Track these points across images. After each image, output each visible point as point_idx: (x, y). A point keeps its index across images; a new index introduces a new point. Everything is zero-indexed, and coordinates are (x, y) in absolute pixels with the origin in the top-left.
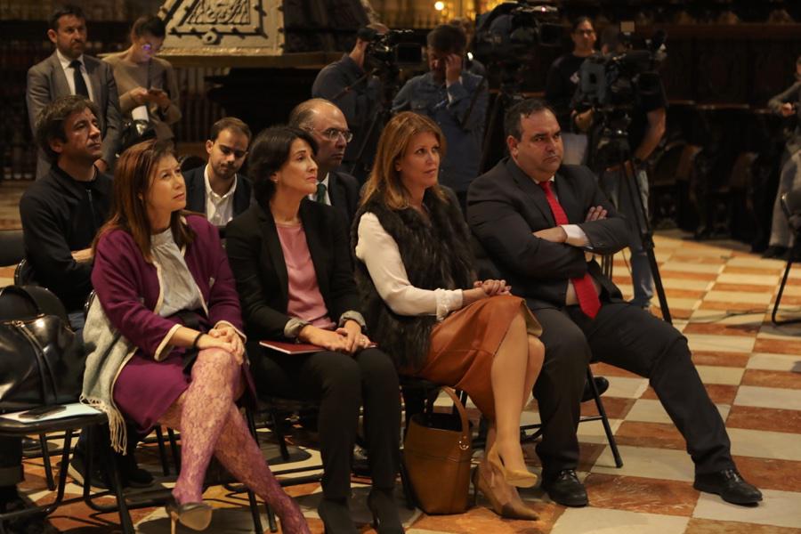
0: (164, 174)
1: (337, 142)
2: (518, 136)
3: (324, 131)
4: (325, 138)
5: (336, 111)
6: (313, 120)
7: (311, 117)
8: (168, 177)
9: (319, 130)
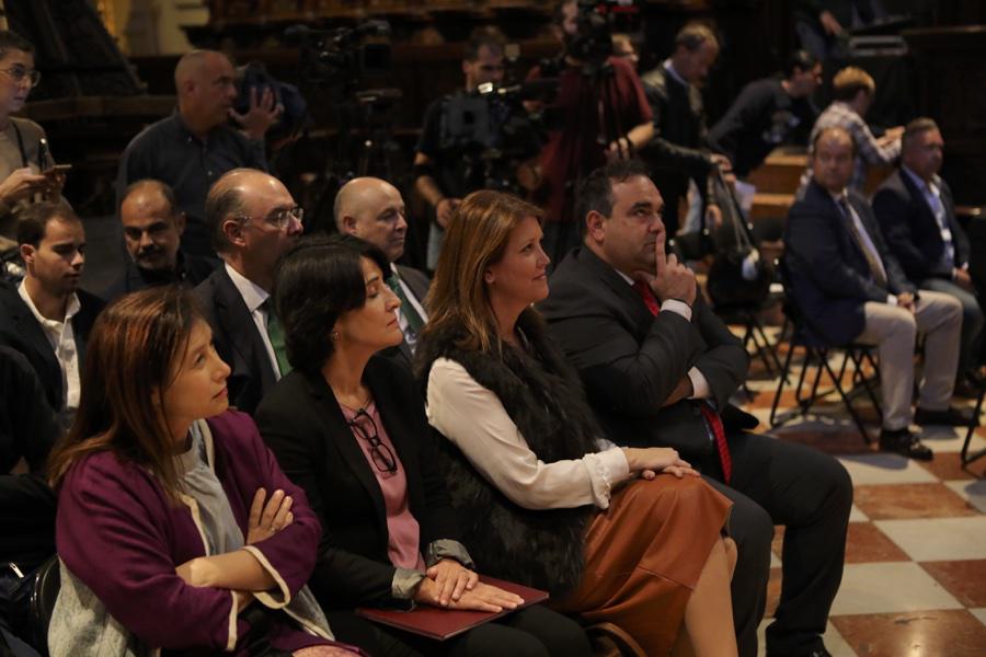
0: (198, 356)
1: (289, 228)
2: (606, 210)
3: (265, 217)
4: (270, 227)
5: (273, 182)
6: (243, 205)
7: (240, 199)
8: (202, 361)
9: (258, 218)
